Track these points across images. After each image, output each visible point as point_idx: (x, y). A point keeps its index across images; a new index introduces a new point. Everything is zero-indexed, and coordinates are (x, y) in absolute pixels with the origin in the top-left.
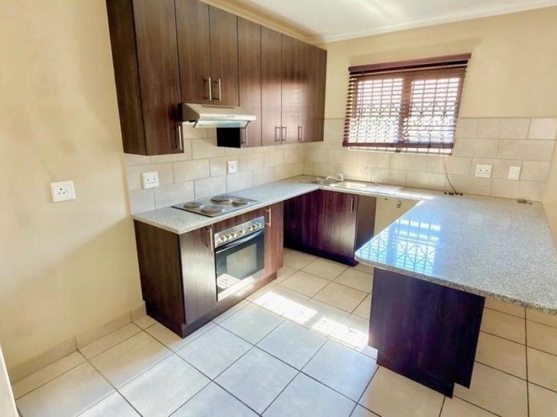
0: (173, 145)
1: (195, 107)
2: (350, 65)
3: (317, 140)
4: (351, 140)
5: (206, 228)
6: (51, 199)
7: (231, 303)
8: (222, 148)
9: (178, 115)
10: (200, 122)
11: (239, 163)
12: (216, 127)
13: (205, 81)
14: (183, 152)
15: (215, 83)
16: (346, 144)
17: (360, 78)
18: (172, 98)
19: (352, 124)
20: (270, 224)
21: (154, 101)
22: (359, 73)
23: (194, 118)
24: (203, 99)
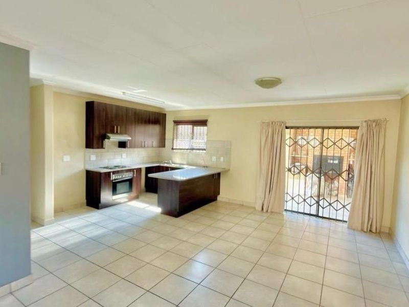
0: (101, 146)
1: (109, 135)
2: (173, 120)
3: (162, 147)
4: (174, 148)
5: (110, 172)
6: (63, 160)
7: (119, 203)
8: (120, 149)
9: (104, 137)
10: (111, 140)
11: (127, 155)
12: (118, 141)
13: (114, 127)
14: (104, 148)
15: (117, 128)
16: (173, 149)
17: (177, 125)
18: (103, 132)
19: (175, 141)
20: (135, 175)
21: (97, 133)
22: (177, 123)
23: (109, 138)
24: (112, 132)
